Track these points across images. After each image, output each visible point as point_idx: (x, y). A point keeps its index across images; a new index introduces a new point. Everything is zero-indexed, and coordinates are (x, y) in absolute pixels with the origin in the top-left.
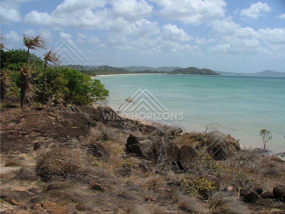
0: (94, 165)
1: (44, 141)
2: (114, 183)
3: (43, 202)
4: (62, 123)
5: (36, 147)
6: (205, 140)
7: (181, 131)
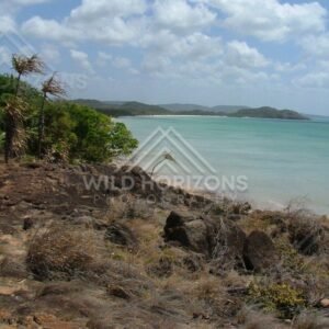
0: (115, 258)
1: (40, 217)
2: (146, 288)
3: (36, 314)
4: (66, 189)
5: (27, 225)
6: (287, 222)
7: (249, 208)
